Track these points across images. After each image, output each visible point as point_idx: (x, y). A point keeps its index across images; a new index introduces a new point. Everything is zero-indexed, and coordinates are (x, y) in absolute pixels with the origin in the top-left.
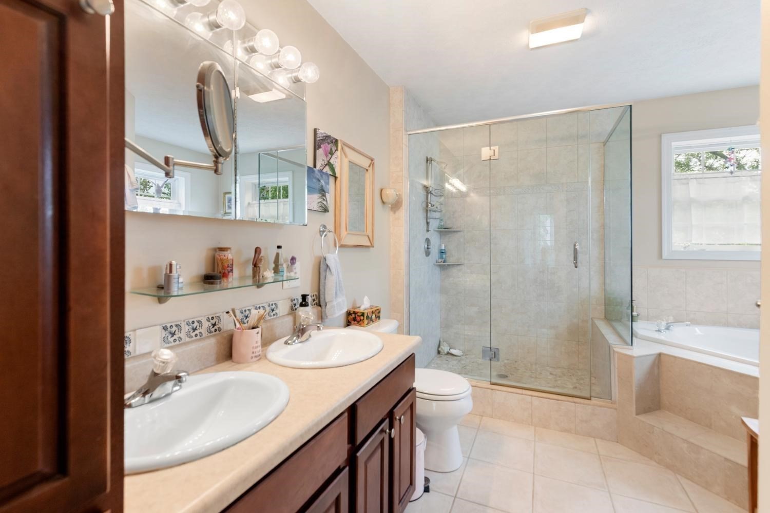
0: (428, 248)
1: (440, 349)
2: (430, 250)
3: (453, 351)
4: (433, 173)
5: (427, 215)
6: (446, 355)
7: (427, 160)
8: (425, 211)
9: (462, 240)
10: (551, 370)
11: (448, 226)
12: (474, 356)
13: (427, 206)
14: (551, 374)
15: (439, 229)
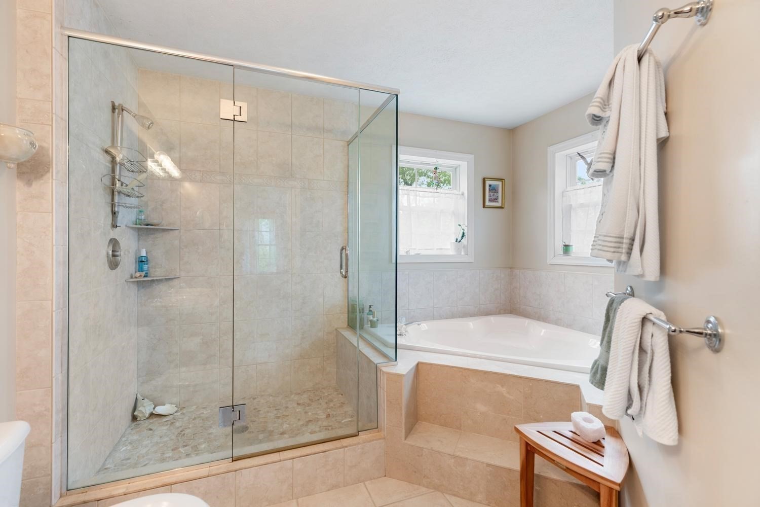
0: (114, 256)
1: (136, 413)
2: (119, 258)
3: (160, 410)
4: (125, 135)
5: (113, 200)
6: (148, 418)
7: (114, 108)
8: (109, 191)
9: (177, 242)
10: (296, 398)
11: (155, 221)
12: (194, 407)
13: (113, 184)
14: (298, 404)
15: (136, 224)
